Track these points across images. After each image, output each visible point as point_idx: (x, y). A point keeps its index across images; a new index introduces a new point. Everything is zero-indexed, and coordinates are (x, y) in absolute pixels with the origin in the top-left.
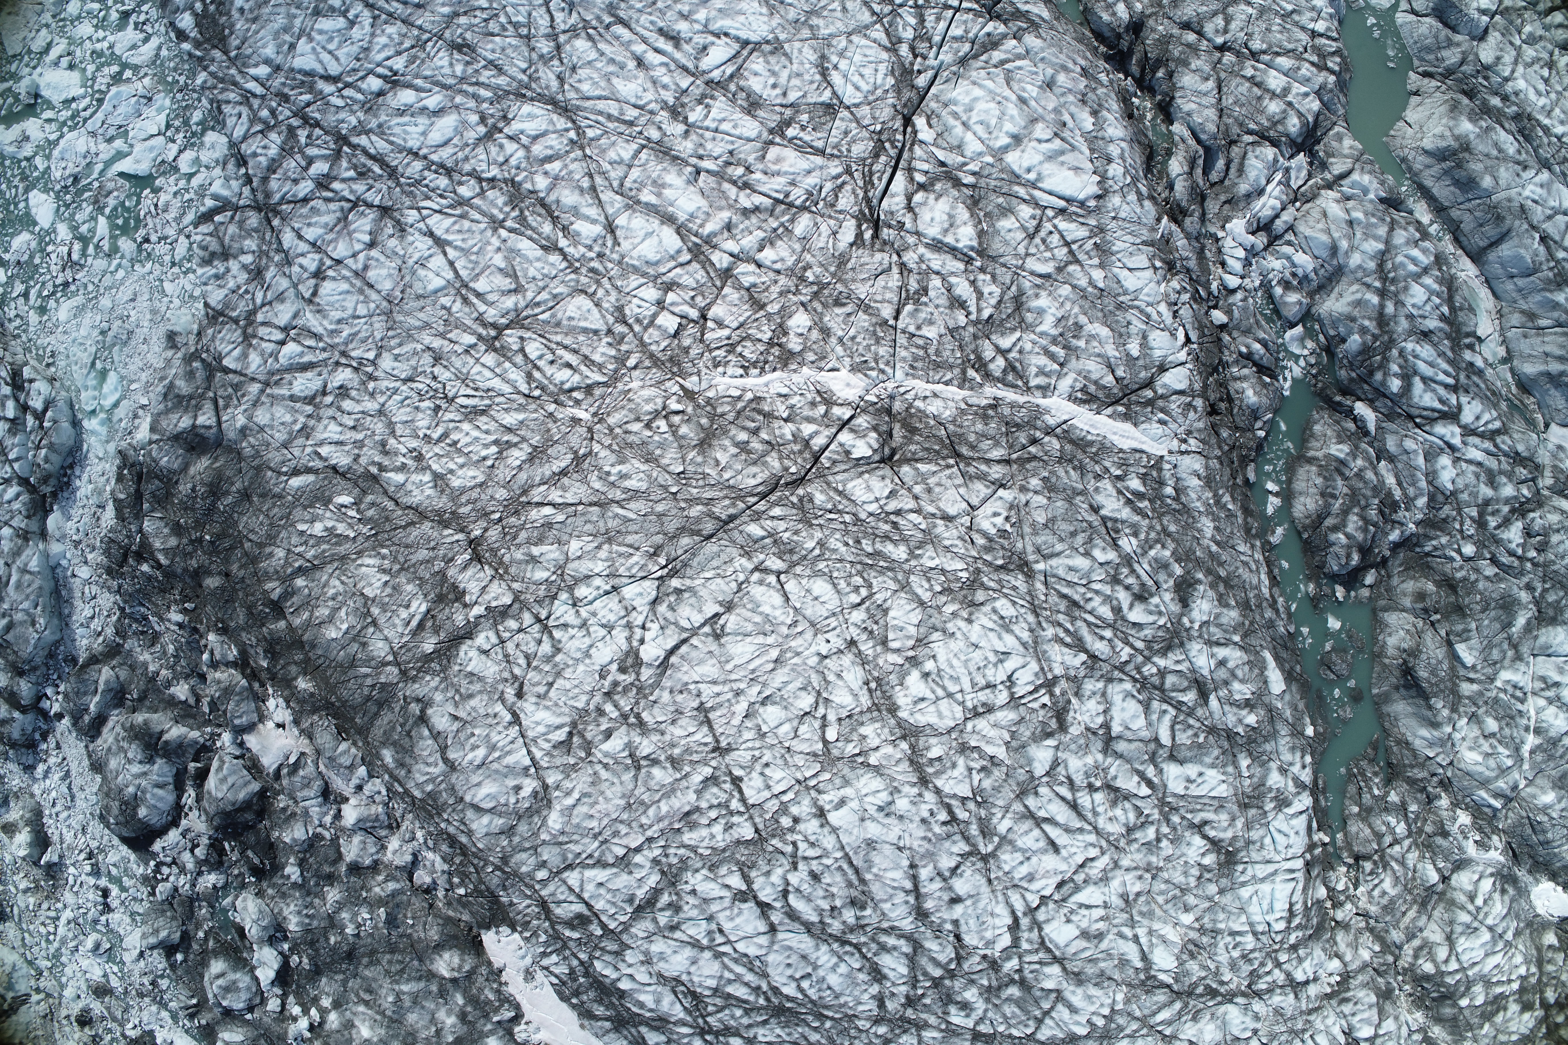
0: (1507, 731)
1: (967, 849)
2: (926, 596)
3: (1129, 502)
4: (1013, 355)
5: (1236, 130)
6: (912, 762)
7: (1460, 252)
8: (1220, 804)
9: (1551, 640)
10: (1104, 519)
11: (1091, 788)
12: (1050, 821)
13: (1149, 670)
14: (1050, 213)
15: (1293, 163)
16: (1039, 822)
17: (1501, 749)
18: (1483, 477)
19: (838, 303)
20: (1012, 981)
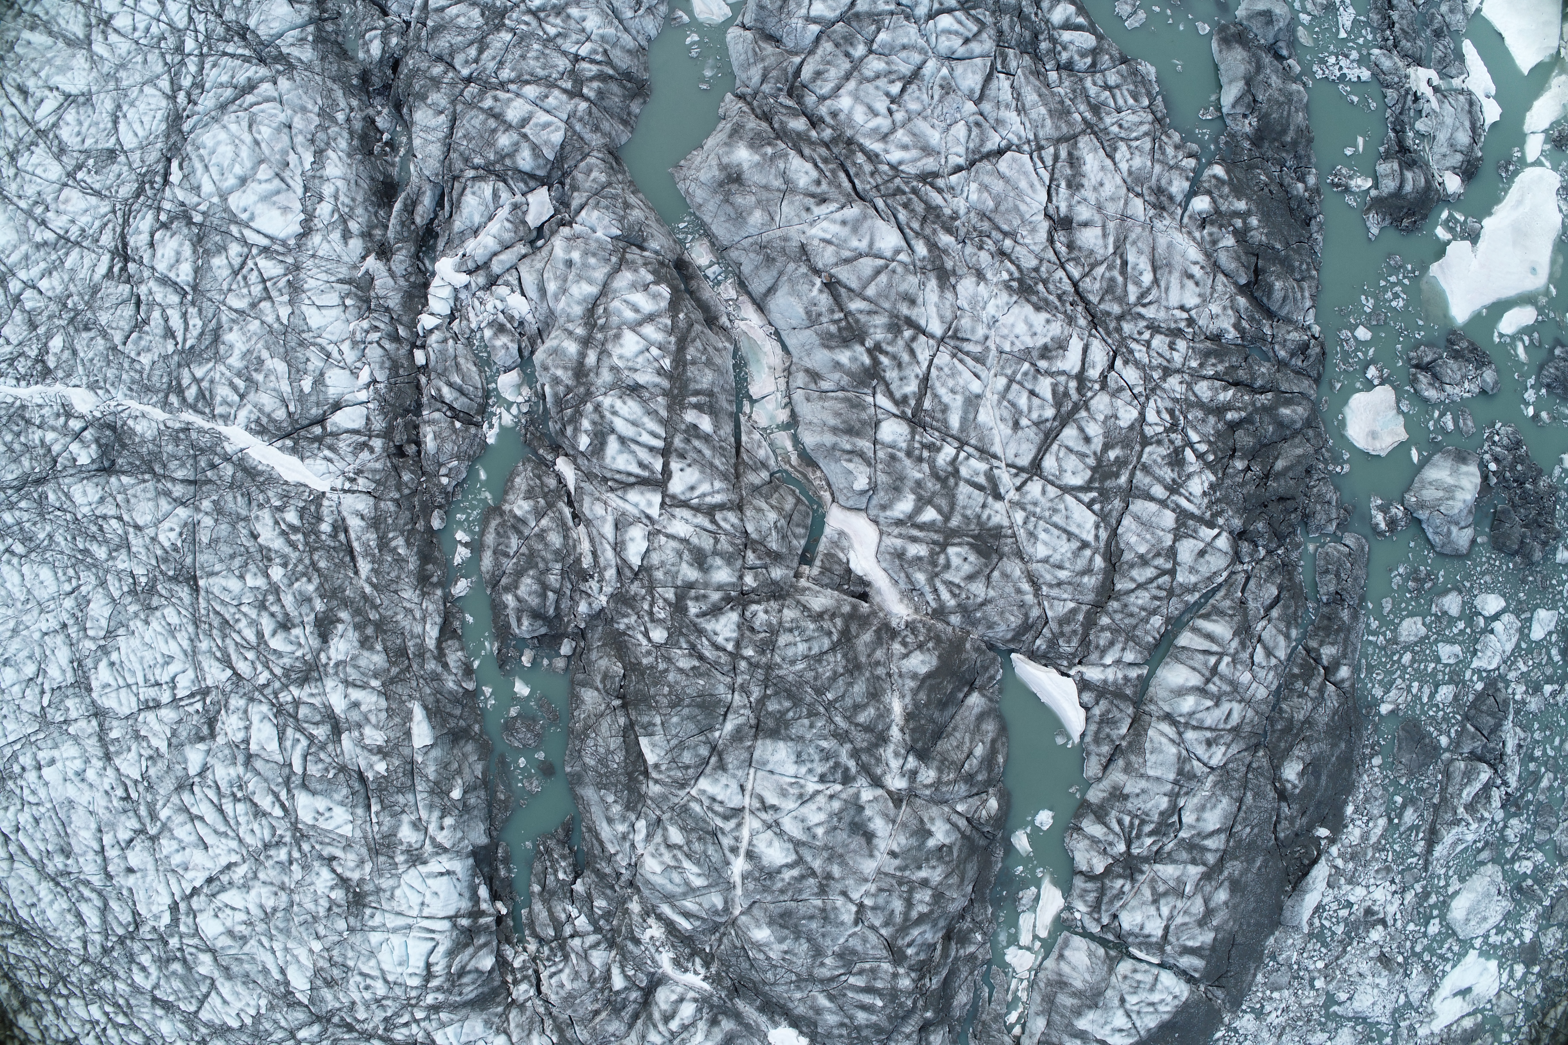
0: (697, 846)
1: (137, 826)
2: (116, 594)
3: (283, 533)
4: (205, 384)
5: (459, 165)
6: (101, 739)
7: (744, 298)
8: (348, 845)
9: (767, 756)
10: (261, 548)
11: (236, 799)
12: (201, 819)
13: (285, 697)
14: (254, 251)
15: (531, 198)
16: (193, 818)
17: (687, 864)
18: (686, 556)
19: (87, 328)
20: (176, 958)
